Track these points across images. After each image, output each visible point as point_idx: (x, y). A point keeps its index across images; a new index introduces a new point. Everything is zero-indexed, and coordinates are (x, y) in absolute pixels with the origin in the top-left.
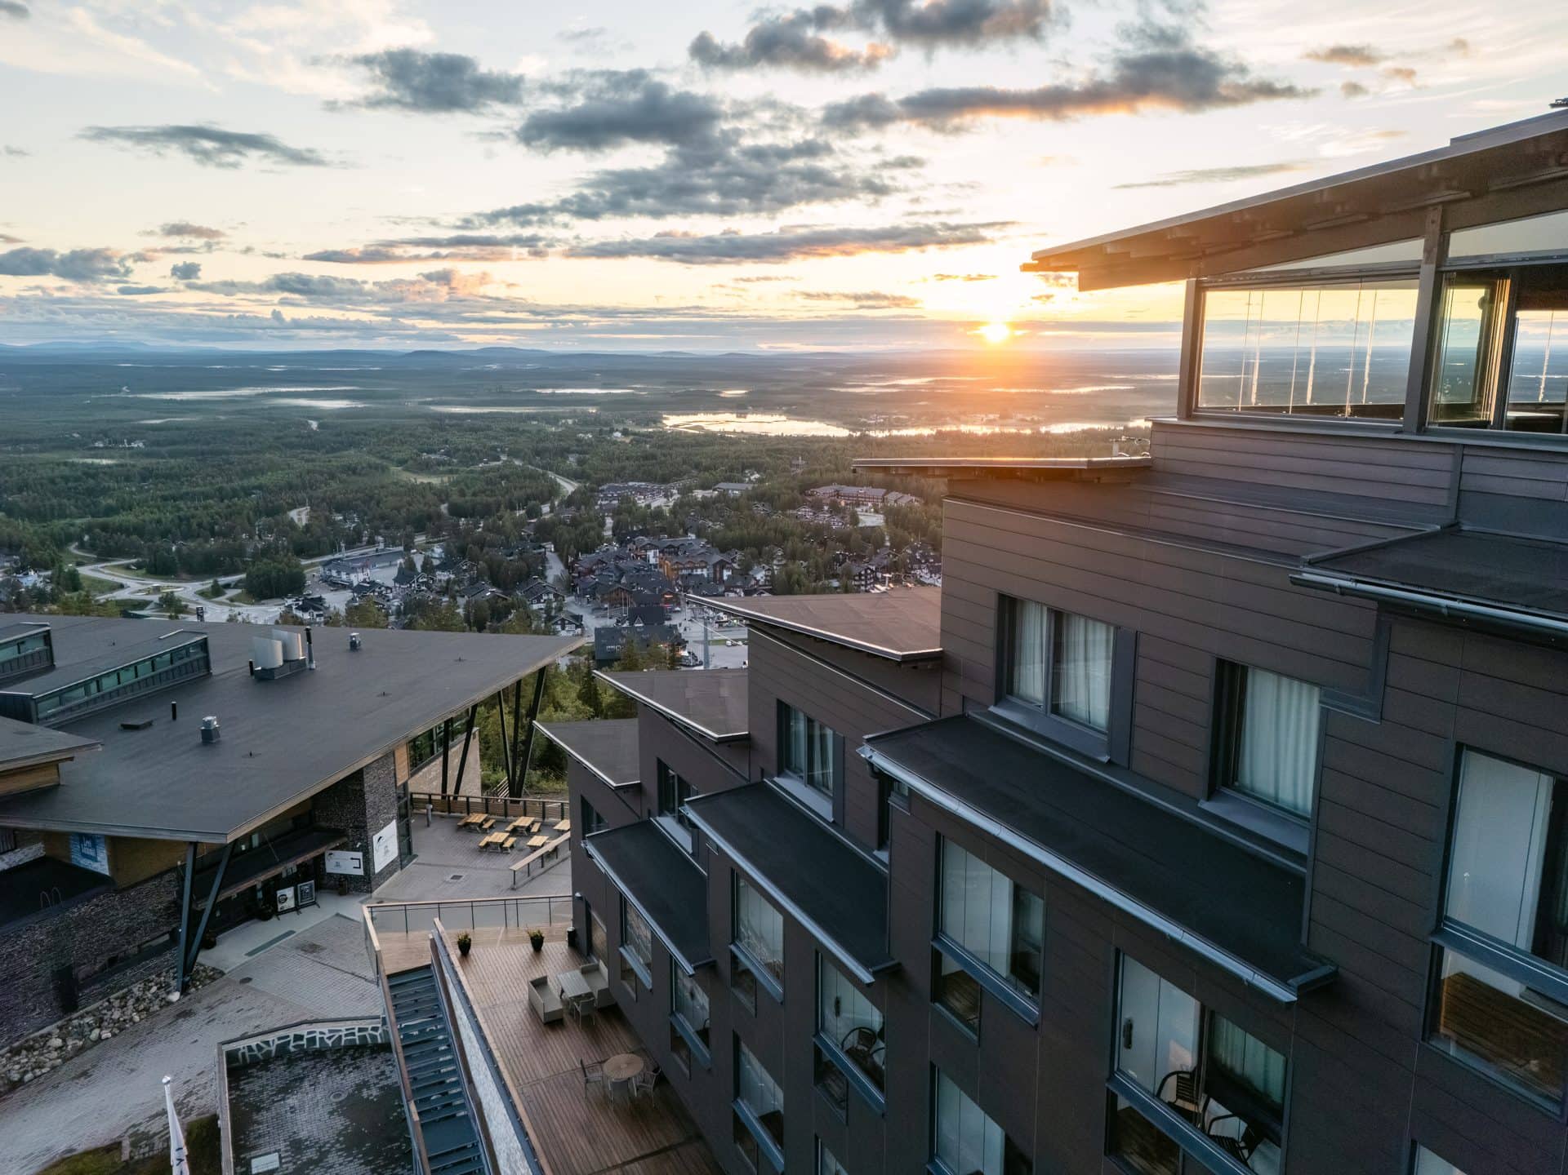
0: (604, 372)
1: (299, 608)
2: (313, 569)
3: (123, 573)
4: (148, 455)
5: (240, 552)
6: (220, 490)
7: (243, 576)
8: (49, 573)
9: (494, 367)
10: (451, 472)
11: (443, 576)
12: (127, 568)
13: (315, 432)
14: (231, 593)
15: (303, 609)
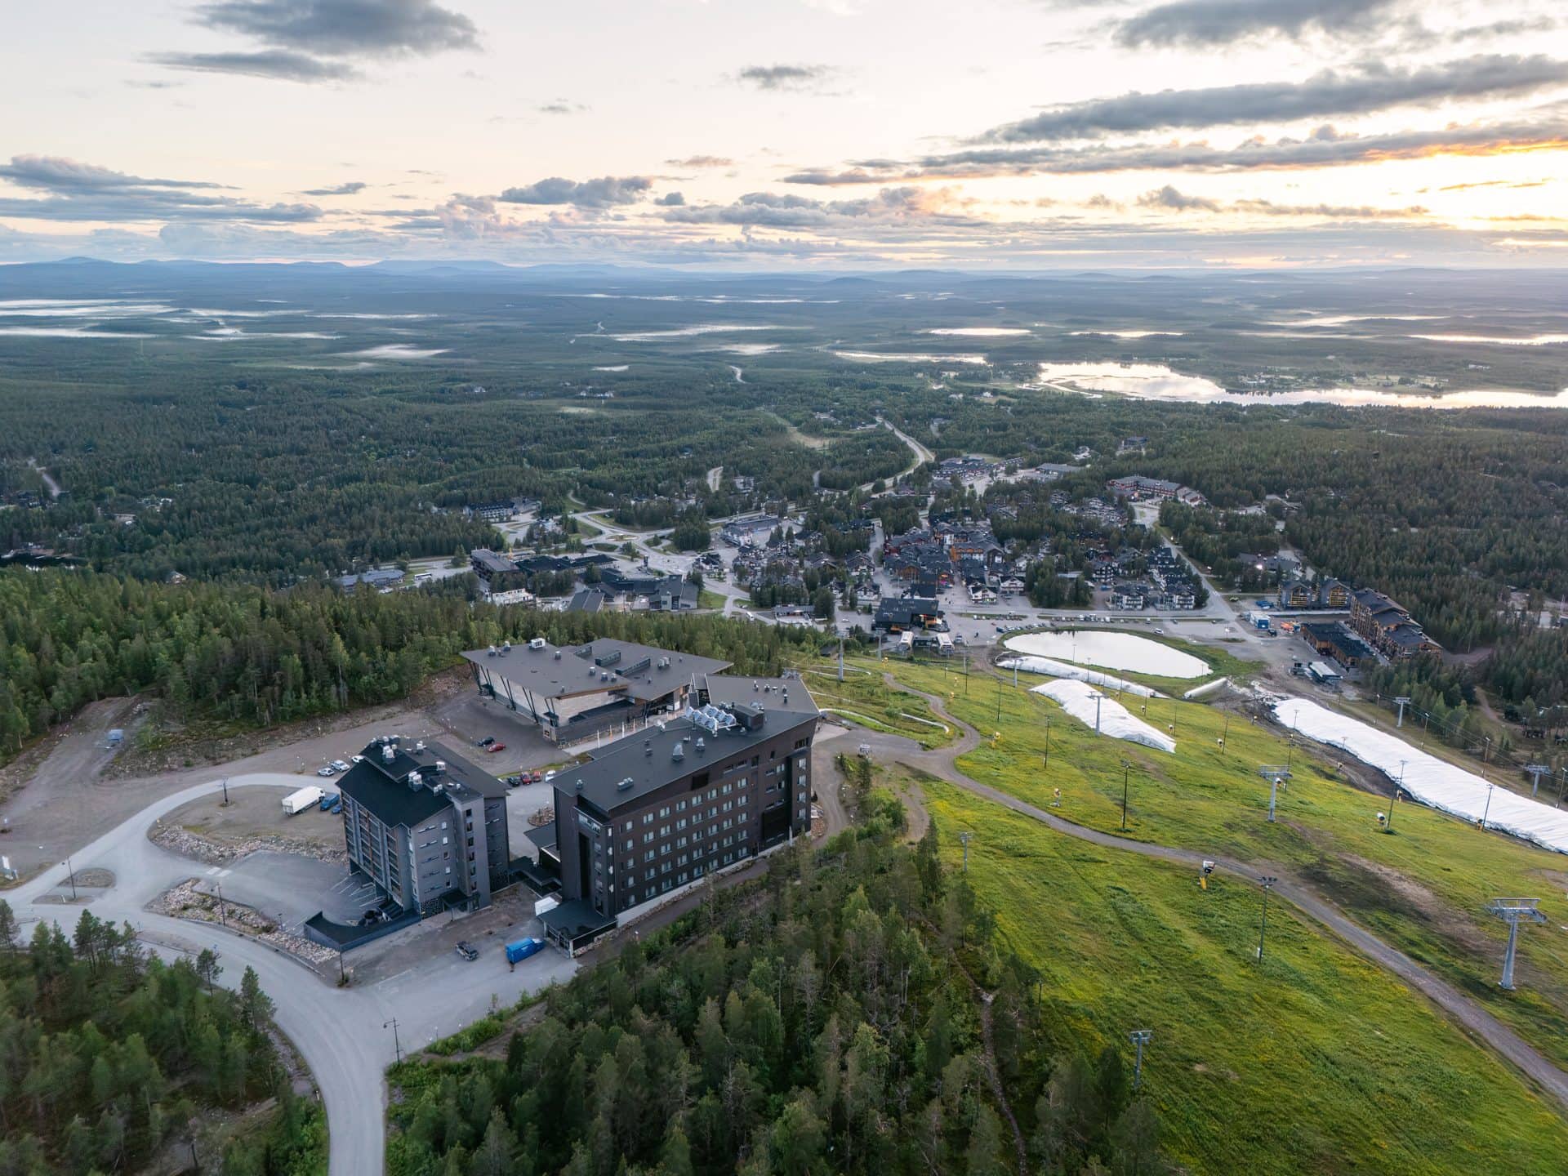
0: (1011, 306)
1: (704, 561)
2: (716, 527)
3: (600, 520)
4: (617, 406)
5: (672, 512)
6: (663, 449)
7: (672, 530)
8: (559, 517)
9: (908, 296)
10: (833, 435)
11: (800, 543)
12: (604, 516)
13: (739, 386)
14: (666, 543)
15: (706, 562)
